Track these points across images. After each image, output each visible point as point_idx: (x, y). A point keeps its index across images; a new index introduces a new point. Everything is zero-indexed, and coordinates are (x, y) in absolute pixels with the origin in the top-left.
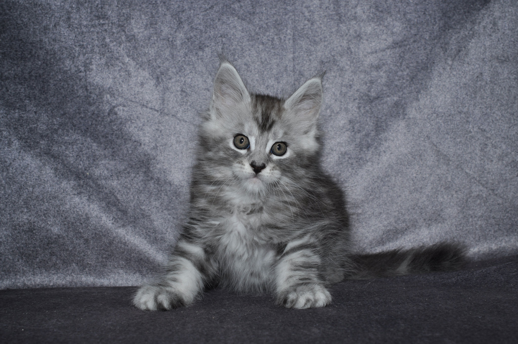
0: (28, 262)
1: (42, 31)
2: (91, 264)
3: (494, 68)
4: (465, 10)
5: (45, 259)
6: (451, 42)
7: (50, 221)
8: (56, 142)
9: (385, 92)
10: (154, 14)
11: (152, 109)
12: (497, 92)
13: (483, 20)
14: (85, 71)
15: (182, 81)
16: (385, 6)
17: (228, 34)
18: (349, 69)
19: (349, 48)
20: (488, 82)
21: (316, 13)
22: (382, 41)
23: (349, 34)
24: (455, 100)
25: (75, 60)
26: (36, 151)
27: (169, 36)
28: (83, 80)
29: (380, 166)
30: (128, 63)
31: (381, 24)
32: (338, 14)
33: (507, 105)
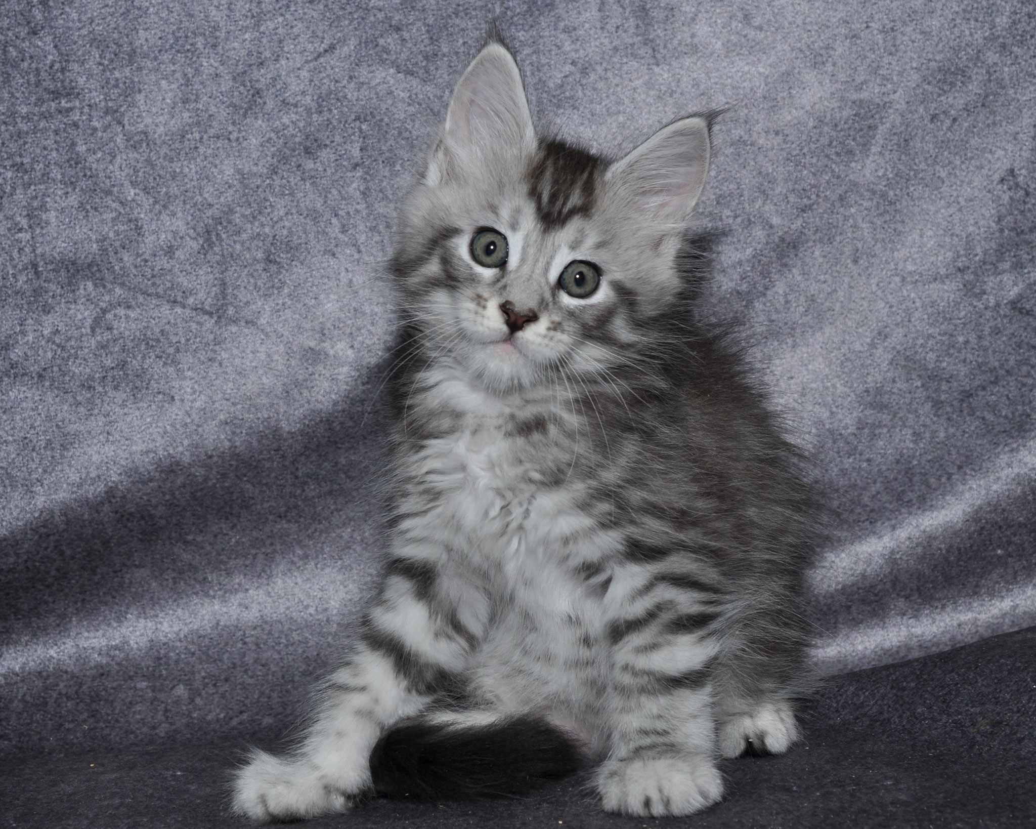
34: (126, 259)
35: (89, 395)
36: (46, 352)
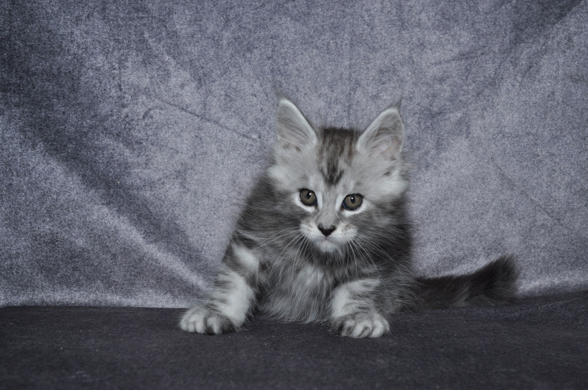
0: (47, 276)
1: (73, 23)
2: (117, 282)
3: (567, 88)
4: (539, 23)
5: (67, 274)
6: (522, 57)
7: (75, 232)
8: (85, 146)
9: (448, 107)
10: (199, 9)
11: (192, 113)
12: (569, 114)
13: (557, 35)
14: (119, 68)
15: (227, 85)
16: (453, 14)
17: (280, 36)
18: (409, 80)
19: (410, 58)
20: (560, 102)
21: (377, 18)
22: (447, 52)
23: (411, 42)
24: (524, 120)
25: (109, 55)
26: (63, 154)
27: (215, 35)
28: (116, 78)
29: (439, 188)
30: (167, 61)
31: (447, 33)
32: (400, 20)
33: (579, 128)
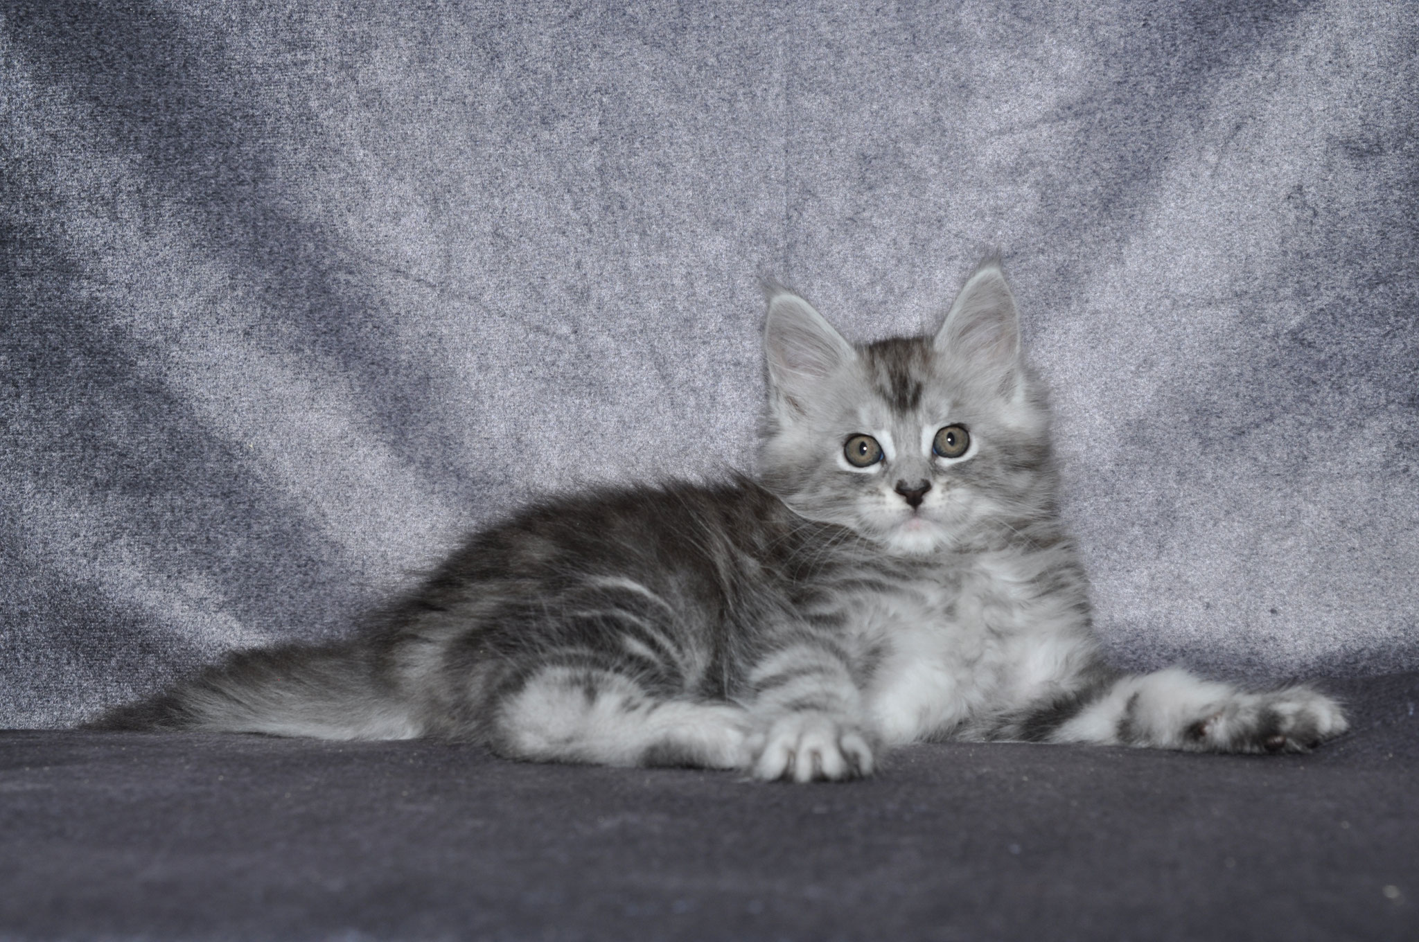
3: (1337, 174)
4: (1257, 13)
6: (1215, 101)
9: (1032, 240)
10: (429, 34)
11: (419, 281)
13: (1306, 40)
14: (254, 180)
15: (496, 209)
17: (618, 85)
18: (935, 175)
20: (1319, 210)
21: (850, 26)
22: (1028, 101)
23: (938, 81)
24: (1225, 261)
25: (231, 151)
27: (467, 92)
28: (247, 203)
30: (362, 161)
31: (1026, 54)
32: (908, 27)
34: (350, 222)
35: (296, 359)
36: (254, 308)
